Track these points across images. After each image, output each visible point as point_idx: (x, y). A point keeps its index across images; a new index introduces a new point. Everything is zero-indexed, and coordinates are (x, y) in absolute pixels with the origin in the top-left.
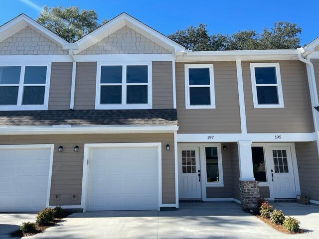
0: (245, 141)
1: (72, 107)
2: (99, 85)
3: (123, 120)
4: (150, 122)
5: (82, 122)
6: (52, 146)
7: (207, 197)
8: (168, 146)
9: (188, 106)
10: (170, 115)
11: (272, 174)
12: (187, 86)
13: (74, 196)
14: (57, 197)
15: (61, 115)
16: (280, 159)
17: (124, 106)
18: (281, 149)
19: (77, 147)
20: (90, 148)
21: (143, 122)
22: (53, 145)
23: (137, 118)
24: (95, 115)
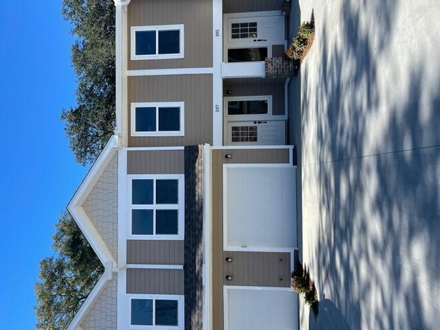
0: (222, 70)
1: (181, 267)
2: (155, 237)
3: (197, 207)
4: (200, 176)
5: (199, 253)
6: (226, 288)
7: (284, 114)
8: (226, 157)
9: (181, 133)
10: (191, 154)
11: (259, 40)
12: (158, 133)
13: (281, 260)
14: (281, 279)
15: (190, 279)
16: (242, 31)
17: (180, 207)
18: (230, 29)
19: (227, 259)
20: (228, 245)
21: (200, 184)
22: (224, 286)
23: (195, 191)
24: (191, 239)
